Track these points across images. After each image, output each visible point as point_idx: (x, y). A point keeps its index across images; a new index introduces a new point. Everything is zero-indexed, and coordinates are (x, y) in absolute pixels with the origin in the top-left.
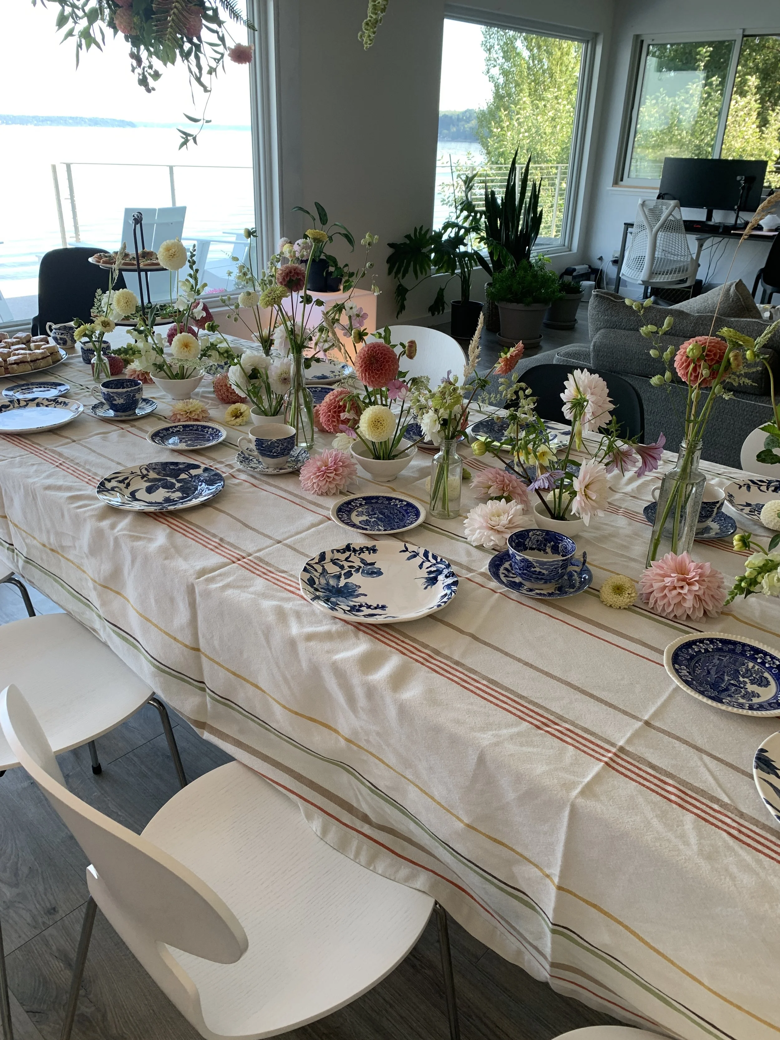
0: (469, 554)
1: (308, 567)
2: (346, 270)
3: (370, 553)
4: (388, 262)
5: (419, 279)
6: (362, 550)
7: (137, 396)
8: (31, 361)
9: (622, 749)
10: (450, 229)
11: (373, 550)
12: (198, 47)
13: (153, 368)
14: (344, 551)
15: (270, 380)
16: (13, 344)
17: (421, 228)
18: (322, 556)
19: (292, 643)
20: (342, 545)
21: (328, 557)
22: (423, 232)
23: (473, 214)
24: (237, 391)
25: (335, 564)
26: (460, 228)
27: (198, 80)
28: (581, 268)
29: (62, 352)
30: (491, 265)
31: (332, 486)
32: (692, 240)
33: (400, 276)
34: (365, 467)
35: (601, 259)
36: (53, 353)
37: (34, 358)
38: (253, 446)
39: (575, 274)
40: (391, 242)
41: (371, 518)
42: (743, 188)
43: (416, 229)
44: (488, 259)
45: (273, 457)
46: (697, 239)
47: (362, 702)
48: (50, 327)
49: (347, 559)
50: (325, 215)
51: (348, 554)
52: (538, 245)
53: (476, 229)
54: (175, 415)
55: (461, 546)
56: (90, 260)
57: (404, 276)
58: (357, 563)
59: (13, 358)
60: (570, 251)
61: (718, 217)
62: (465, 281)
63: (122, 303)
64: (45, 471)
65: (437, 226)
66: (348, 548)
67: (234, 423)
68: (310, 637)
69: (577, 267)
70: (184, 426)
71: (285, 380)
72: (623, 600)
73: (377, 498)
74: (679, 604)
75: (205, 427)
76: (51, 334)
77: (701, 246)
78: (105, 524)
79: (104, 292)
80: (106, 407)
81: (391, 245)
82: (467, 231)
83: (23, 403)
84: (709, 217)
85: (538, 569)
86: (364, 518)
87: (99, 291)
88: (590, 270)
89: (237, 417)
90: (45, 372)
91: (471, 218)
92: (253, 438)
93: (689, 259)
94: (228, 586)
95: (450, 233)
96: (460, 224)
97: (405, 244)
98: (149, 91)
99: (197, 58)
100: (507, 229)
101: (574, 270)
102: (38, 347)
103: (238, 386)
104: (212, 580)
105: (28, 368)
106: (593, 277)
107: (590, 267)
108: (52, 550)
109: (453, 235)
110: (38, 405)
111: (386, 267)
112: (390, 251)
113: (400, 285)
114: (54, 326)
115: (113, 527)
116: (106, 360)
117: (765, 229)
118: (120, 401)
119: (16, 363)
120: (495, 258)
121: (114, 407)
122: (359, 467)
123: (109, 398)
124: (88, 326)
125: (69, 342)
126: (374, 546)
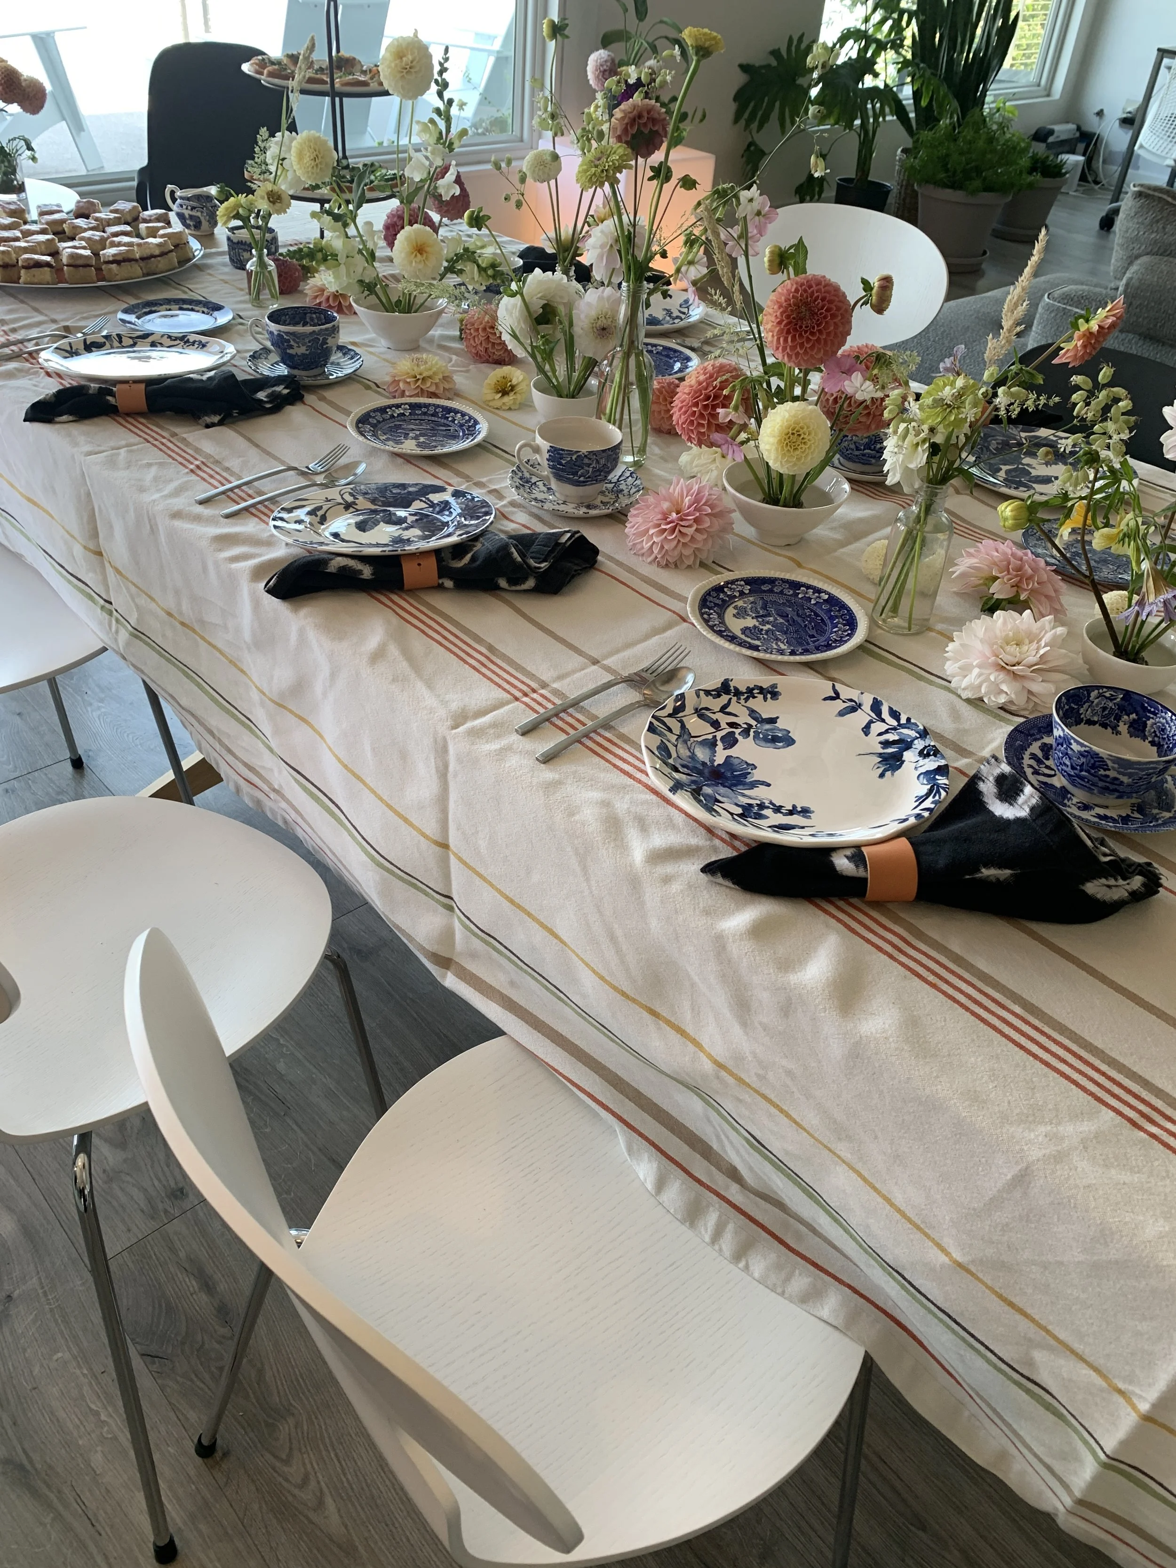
0: (956, 715)
1: (656, 723)
3: (765, 699)
4: (735, 99)
7: (330, 341)
8: (143, 259)
10: (851, 42)
11: (772, 693)
13: (357, 288)
16: (110, 223)
17: (800, 39)
22: (803, 46)
23: (895, 16)
24: (511, 344)
25: (701, 716)
28: (1063, 130)
29: (195, 244)
30: (912, 115)
31: (687, 552)
33: (754, 126)
34: (749, 515)
35: (1100, 114)
36: (179, 244)
37: (147, 252)
38: (543, 459)
39: (1051, 139)
40: (745, 62)
41: (763, 623)
43: (791, 39)
45: (577, 484)
48: (172, 193)
49: (723, 710)
51: (724, 699)
52: (1001, 81)
53: (897, 45)
54: (396, 382)
55: (938, 698)
56: (246, 67)
57: (760, 127)
58: (744, 719)
59: (111, 251)
60: (1048, 95)
63: (307, 159)
64: (171, 480)
65: (828, 35)
67: (498, 404)
69: (1057, 128)
71: (603, 331)
73: (772, 581)
75: (449, 410)
76: (175, 207)
79: (272, 135)
80: (274, 357)
81: (745, 68)
82: (881, 46)
83: (127, 341)
85: (1112, 774)
86: (750, 622)
87: (264, 131)
88: (1078, 134)
89: (505, 393)
90: (165, 282)
91: (889, 23)
92: (544, 445)
95: (850, 51)
97: (768, 66)
100: (952, 48)
101: (1051, 132)
102: (153, 233)
103: (514, 336)
106: (1081, 147)
107: (1079, 128)
108: (183, 624)
109: (854, 55)
110: (153, 344)
111: (732, 107)
112: (741, 79)
114: (179, 193)
116: (272, 265)
119: (118, 261)
120: (924, 103)
121: (287, 359)
122: (736, 516)
123: (280, 342)
124: (242, 198)
125: (205, 225)
126: (774, 686)
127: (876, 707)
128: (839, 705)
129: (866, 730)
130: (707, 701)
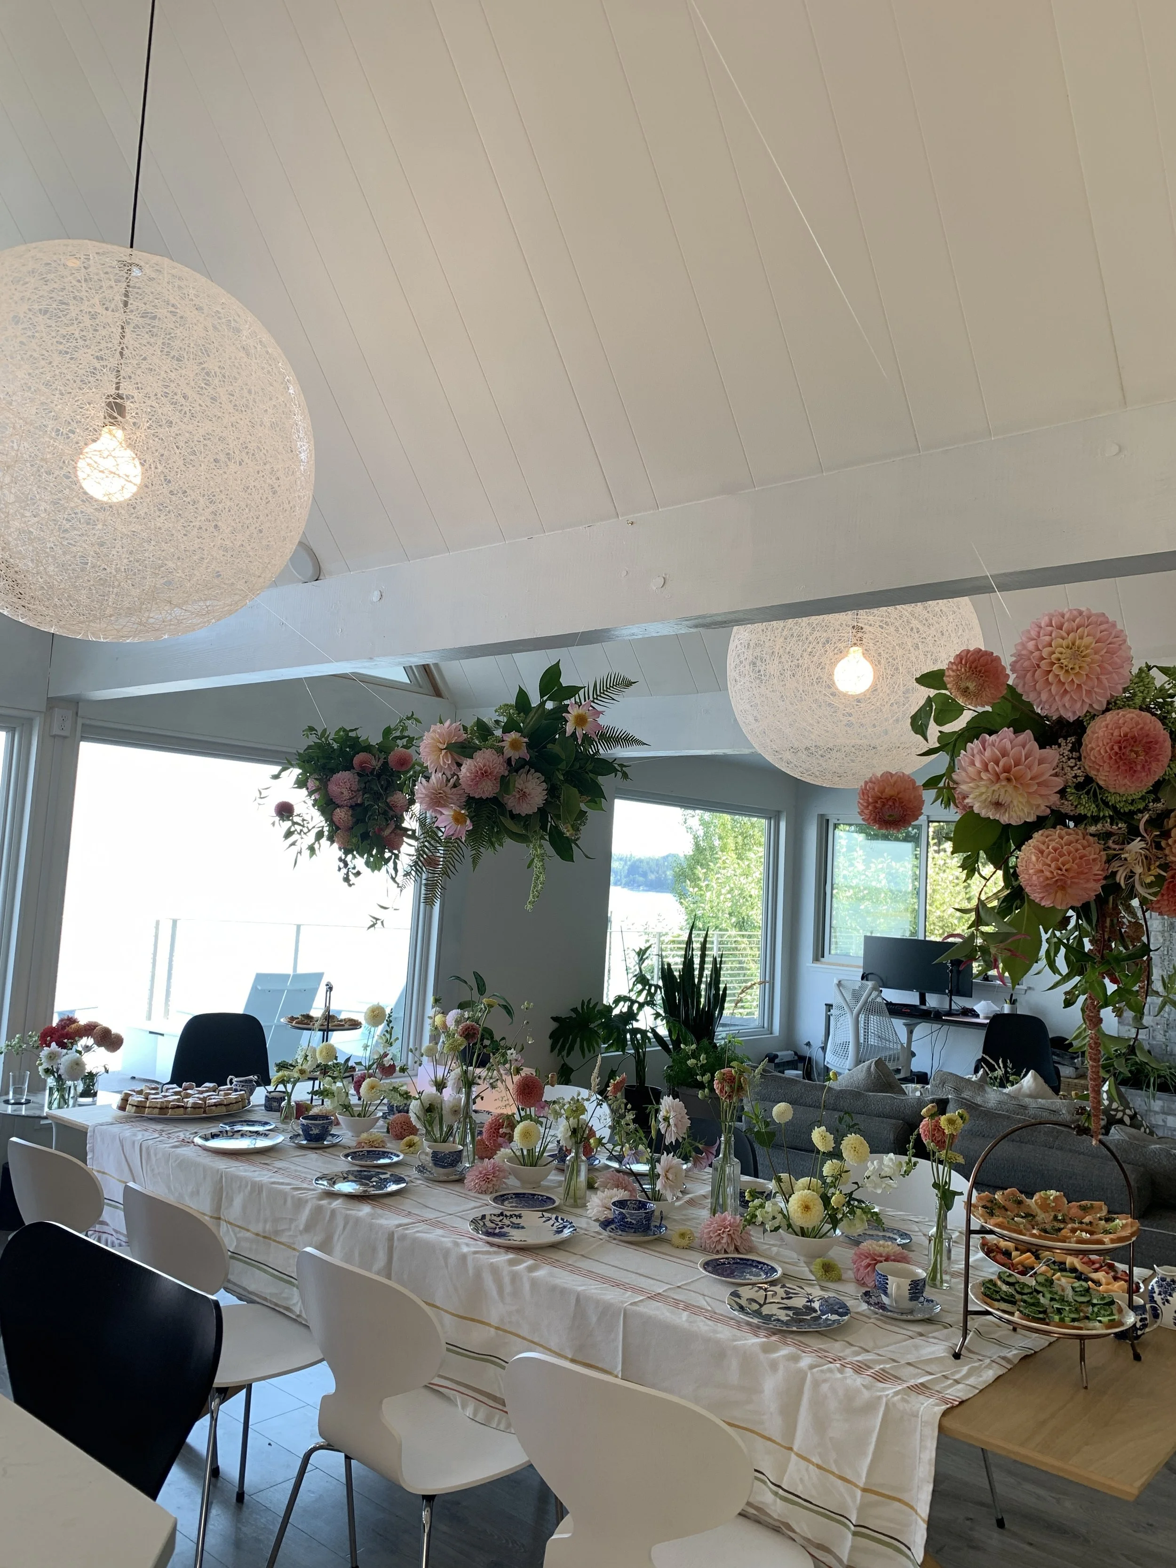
0: (588, 1223)
2: (502, 1043)
4: (550, 1037)
5: (587, 1059)
6: (511, 1216)
9: (659, 1294)
10: (622, 1003)
11: (520, 1216)
12: (397, 857)
14: (499, 1216)
15: (444, 1112)
17: (589, 1002)
18: (484, 1217)
19: (464, 1257)
20: (498, 1212)
21: (488, 1218)
22: (591, 1006)
23: (647, 988)
26: (633, 1002)
27: (393, 879)
28: (785, 1055)
30: (671, 1047)
31: (490, 1185)
32: (899, 1025)
33: (565, 1053)
35: (808, 1044)
37: (229, 1102)
39: (777, 1061)
42: (951, 971)
43: (583, 1003)
44: (667, 1039)
46: (905, 1024)
47: (508, 1289)
48: (231, 1079)
49: (500, 1221)
50: (484, 984)
51: (501, 1218)
52: (724, 1025)
53: (651, 1003)
57: (568, 1054)
60: (771, 1033)
61: (933, 1001)
62: (640, 1062)
63: (324, 1053)
65: (608, 999)
66: (502, 1214)
67: (407, 1151)
68: (475, 1253)
69: (779, 1053)
70: (368, 1151)
71: (455, 1112)
72: (685, 1242)
74: (719, 1242)
77: (911, 1032)
78: (324, 1202)
80: (302, 1137)
81: (555, 1019)
82: (641, 1006)
83: (230, 1134)
84: (923, 1001)
88: (796, 1058)
89: (410, 1146)
91: (645, 992)
93: (899, 1047)
94: (418, 1232)
95: (623, 1007)
96: (634, 998)
98: (350, 885)
99: (395, 864)
100: (686, 1004)
101: (776, 1056)
104: (407, 1229)
105: (223, 1110)
106: (801, 1065)
107: (796, 1054)
109: (625, 1010)
110: (242, 1135)
111: (549, 1042)
112: (554, 1025)
113: (564, 1065)
115: (330, 1204)
117: (981, 1016)
118: (315, 1131)
119: (215, 1105)
120: (674, 1038)
127: (557, 1218)
128: (544, 1219)
129: (553, 1225)
130: (494, 1218)
